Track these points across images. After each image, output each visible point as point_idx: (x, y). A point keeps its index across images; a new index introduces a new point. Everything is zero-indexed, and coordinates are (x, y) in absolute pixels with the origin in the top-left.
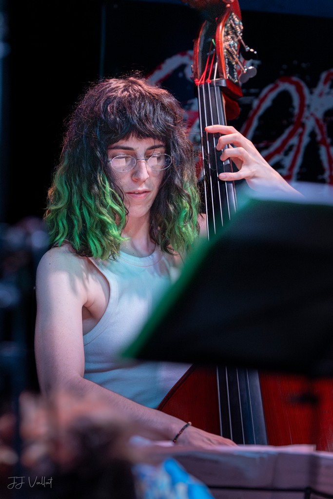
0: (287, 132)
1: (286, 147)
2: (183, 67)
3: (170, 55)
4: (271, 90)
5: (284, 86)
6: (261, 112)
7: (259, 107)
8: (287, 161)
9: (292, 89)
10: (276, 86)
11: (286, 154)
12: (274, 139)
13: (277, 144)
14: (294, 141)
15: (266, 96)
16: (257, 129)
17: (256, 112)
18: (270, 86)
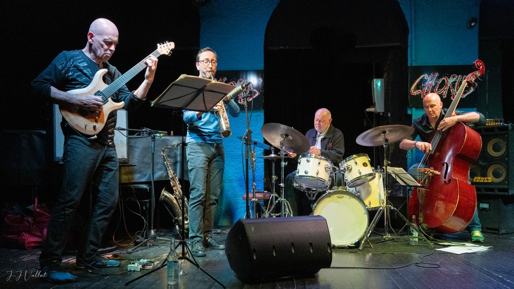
2: (424, 77)
3: (422, 75)
5: (443, 79)
6: (439, 84)
9: (445, 79)
13: (443, 89)
14: (446, 88)
15: (440, 81)
16: (438, 87)
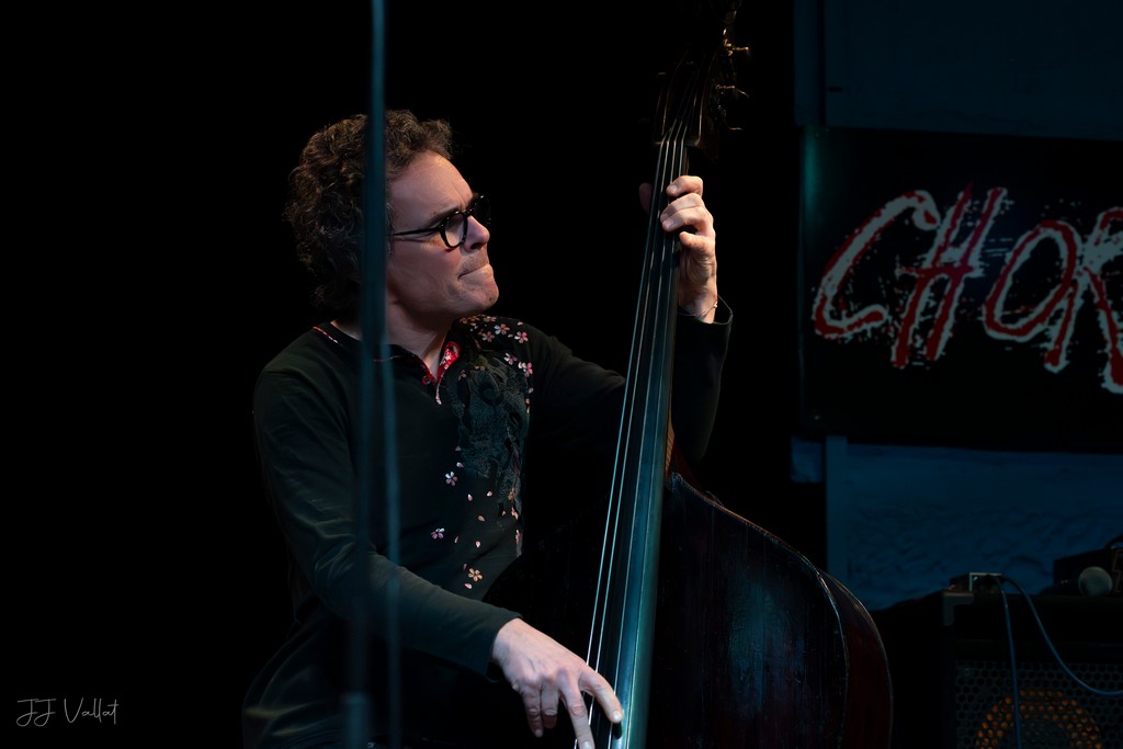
0: (1053, 292)
1: (1052, 314)
2: (909, 211)
3: (892, 198)
4: (1029, 239)
5: (1046, 232)
6: (1016, 267)
7: (1013, 261)
8: (1054, 332)
9: (1057, 236)
10: (1037, 233)
11: (1052, 322)
12: (1036, 303)
13: (1040, 308)
14: (1063, 304)
15: (1023, 246)
16: (1011, 290)
17: (1009, 268)
18: (1029, 233)
